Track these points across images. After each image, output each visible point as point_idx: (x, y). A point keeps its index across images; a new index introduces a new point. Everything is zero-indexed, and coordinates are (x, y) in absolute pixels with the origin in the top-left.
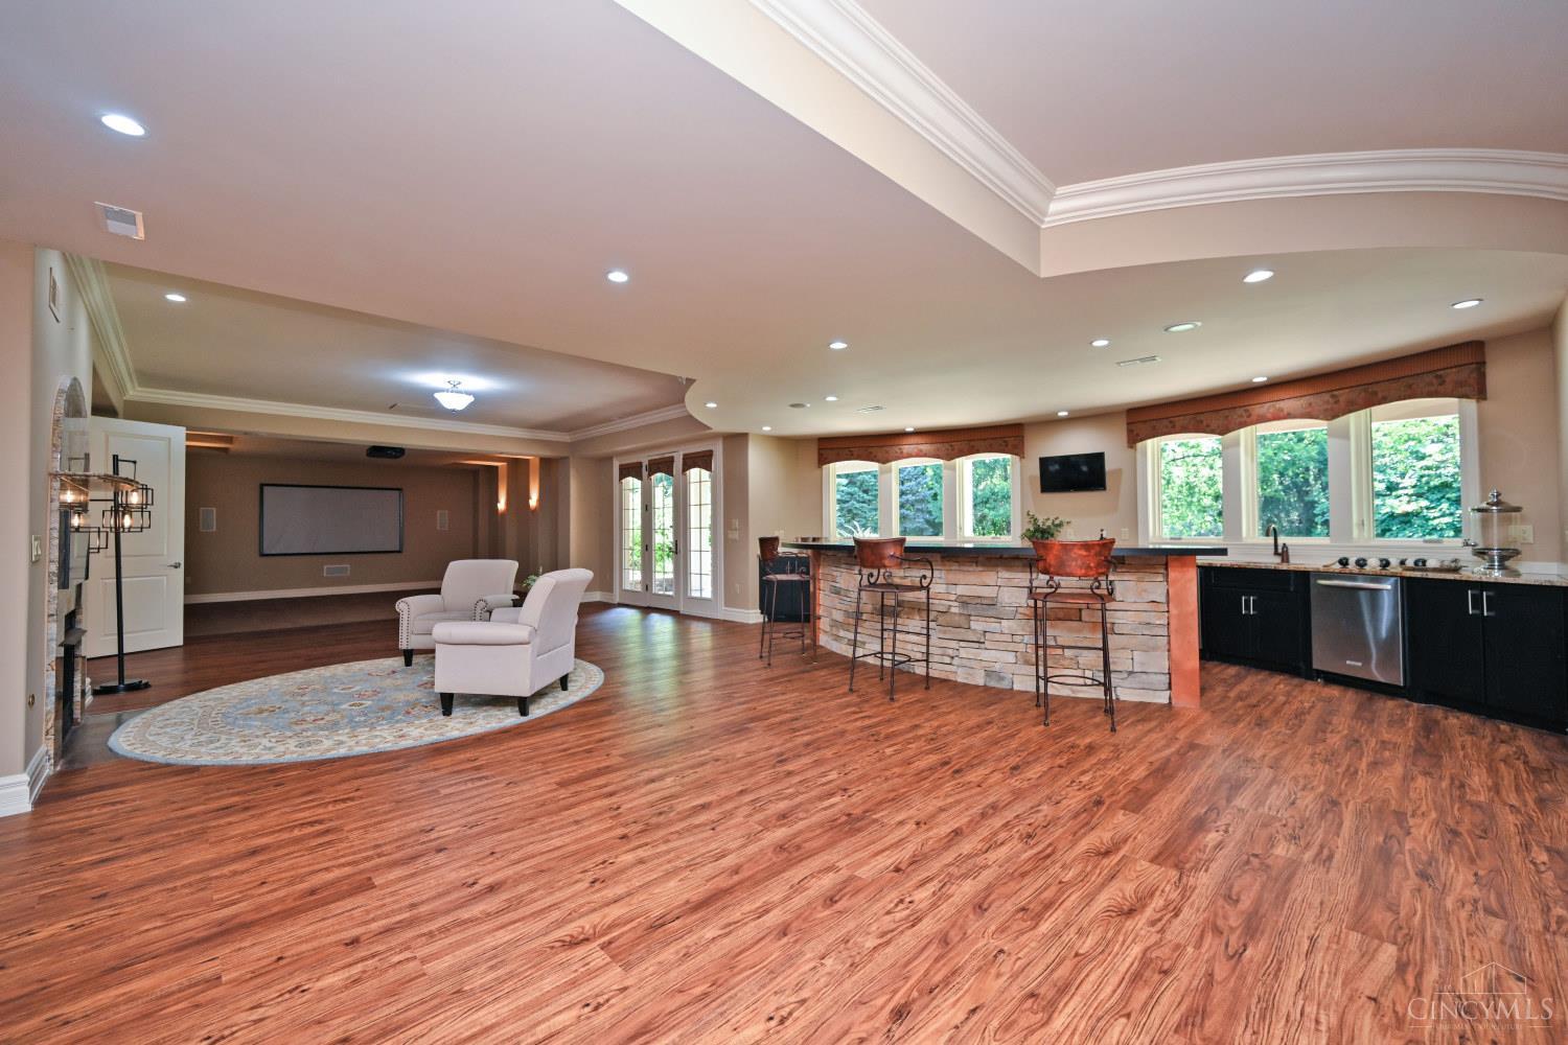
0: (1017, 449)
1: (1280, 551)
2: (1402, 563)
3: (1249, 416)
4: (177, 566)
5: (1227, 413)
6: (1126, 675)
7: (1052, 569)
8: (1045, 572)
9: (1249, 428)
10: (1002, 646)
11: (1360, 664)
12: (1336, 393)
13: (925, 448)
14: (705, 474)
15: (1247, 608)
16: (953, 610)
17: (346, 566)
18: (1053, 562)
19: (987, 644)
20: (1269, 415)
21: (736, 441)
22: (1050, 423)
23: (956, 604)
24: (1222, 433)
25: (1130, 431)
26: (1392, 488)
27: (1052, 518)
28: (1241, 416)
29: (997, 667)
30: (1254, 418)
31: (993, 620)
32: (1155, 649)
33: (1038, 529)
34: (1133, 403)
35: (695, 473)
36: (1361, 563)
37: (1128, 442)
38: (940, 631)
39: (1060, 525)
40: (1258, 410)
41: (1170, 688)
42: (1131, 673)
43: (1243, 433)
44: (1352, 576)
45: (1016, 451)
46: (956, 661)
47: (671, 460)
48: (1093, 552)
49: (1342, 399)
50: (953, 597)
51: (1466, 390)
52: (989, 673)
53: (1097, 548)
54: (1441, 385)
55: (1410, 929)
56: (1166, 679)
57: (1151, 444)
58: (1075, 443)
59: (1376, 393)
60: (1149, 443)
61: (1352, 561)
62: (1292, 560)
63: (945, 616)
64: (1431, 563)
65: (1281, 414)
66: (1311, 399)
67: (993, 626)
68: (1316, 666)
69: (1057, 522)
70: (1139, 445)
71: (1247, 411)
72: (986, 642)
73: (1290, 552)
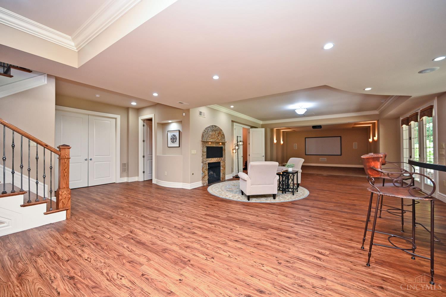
4: (263, 156)
17: (325, 159)
47: (417, 114)
55: (60, 261)
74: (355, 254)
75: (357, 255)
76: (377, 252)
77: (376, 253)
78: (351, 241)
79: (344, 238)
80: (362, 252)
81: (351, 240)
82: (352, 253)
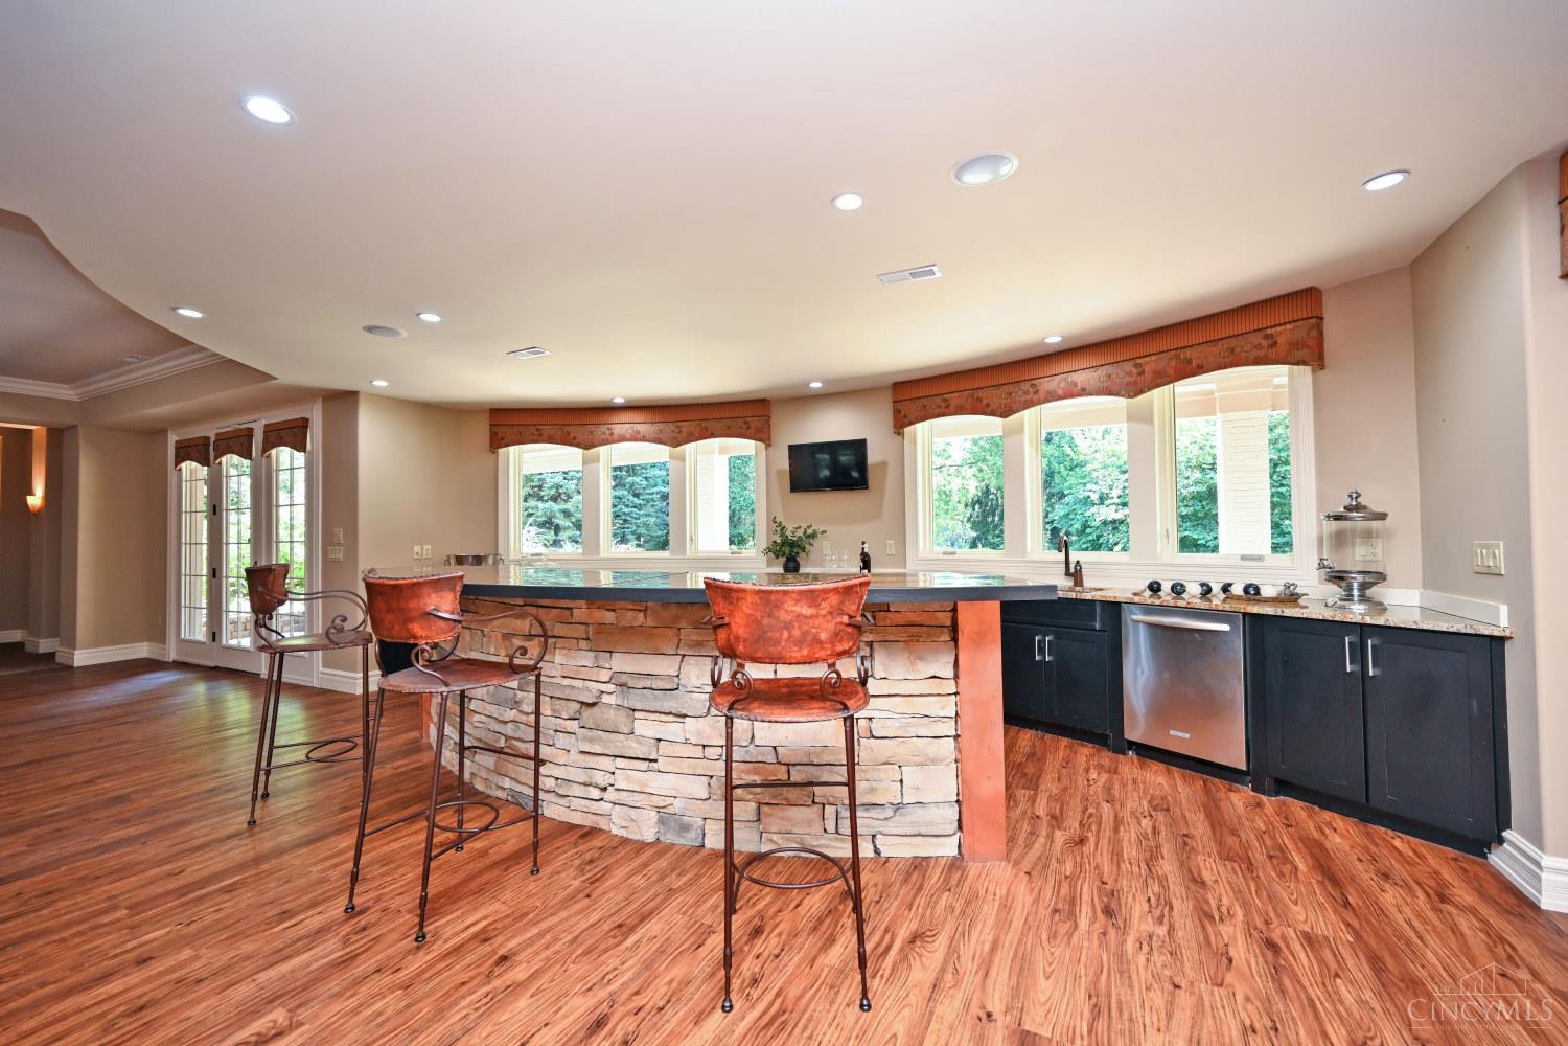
0: (762, 434)
1: (1072, 570)
2: (1226, 588)
3: (1036, 393)
5: (1010, 388)
6: (889, 812)
7: (741, 648)
8: (729, 652)
9: (1032, 410)
10: (685, 766)
11: (1187, 736)
12: (1139, 361)
13: (643, 428)
14: (300, 458)
15: (1042, 651)
16: (606, 699)
18: (741, 631)
19: (660, 765)
20: (1060, 392)
21: (342, 402)
22: (802, 400)
23: (610, 688)
24: (1004, 415)
25: (897, 412)
26: (1102, 499)
27: (804, 526)
28: (1026, 393)
29: (678, 806)
30: (1042, 394)
31: (671, 718)
32: (935, 761)
33: (786, 542)
34: (899, 372)
35: (284, 455)
36: (1178, 590)
37: (895, 427)
38: (585, 738)
39: (814, 536)
40: (1048, 384)
41: (960, 828)
42: (898, 807)
43: (1028, 415)
44: (1165, 610)
45: (762, 435)
46: (610, 795)
47: (249, 433)
48: (825, 607)
49: (1147, 369)
50: (605, 675)
51: (1299, 354)
52: (665, 818)
53: (834, 599)
54: (1271, 346)
56: (953, 813)
57: (921, 430)
58: (832, 426)
59: (1189, 361)
60: (919, 427)
61: (1166, 587)
62: (1088, 582)
63: (595, 709)
64: (1268, 591)
65: (1075, 390)
66: (1110, 369)
67: (673, 730)
68: (1128, 736)
69: (810, 532)
70: (908, 430)
71: (1033, 386)
72: (660, 760)
73: (1084, 572)
74: (356, 941)
75: (362, 938)
76: (390, 892)
77: (392, 895)
78: (290, 918)
79: (259, 925)
80: (363, 920)
81: (285, 915)
82: (343, 948)
